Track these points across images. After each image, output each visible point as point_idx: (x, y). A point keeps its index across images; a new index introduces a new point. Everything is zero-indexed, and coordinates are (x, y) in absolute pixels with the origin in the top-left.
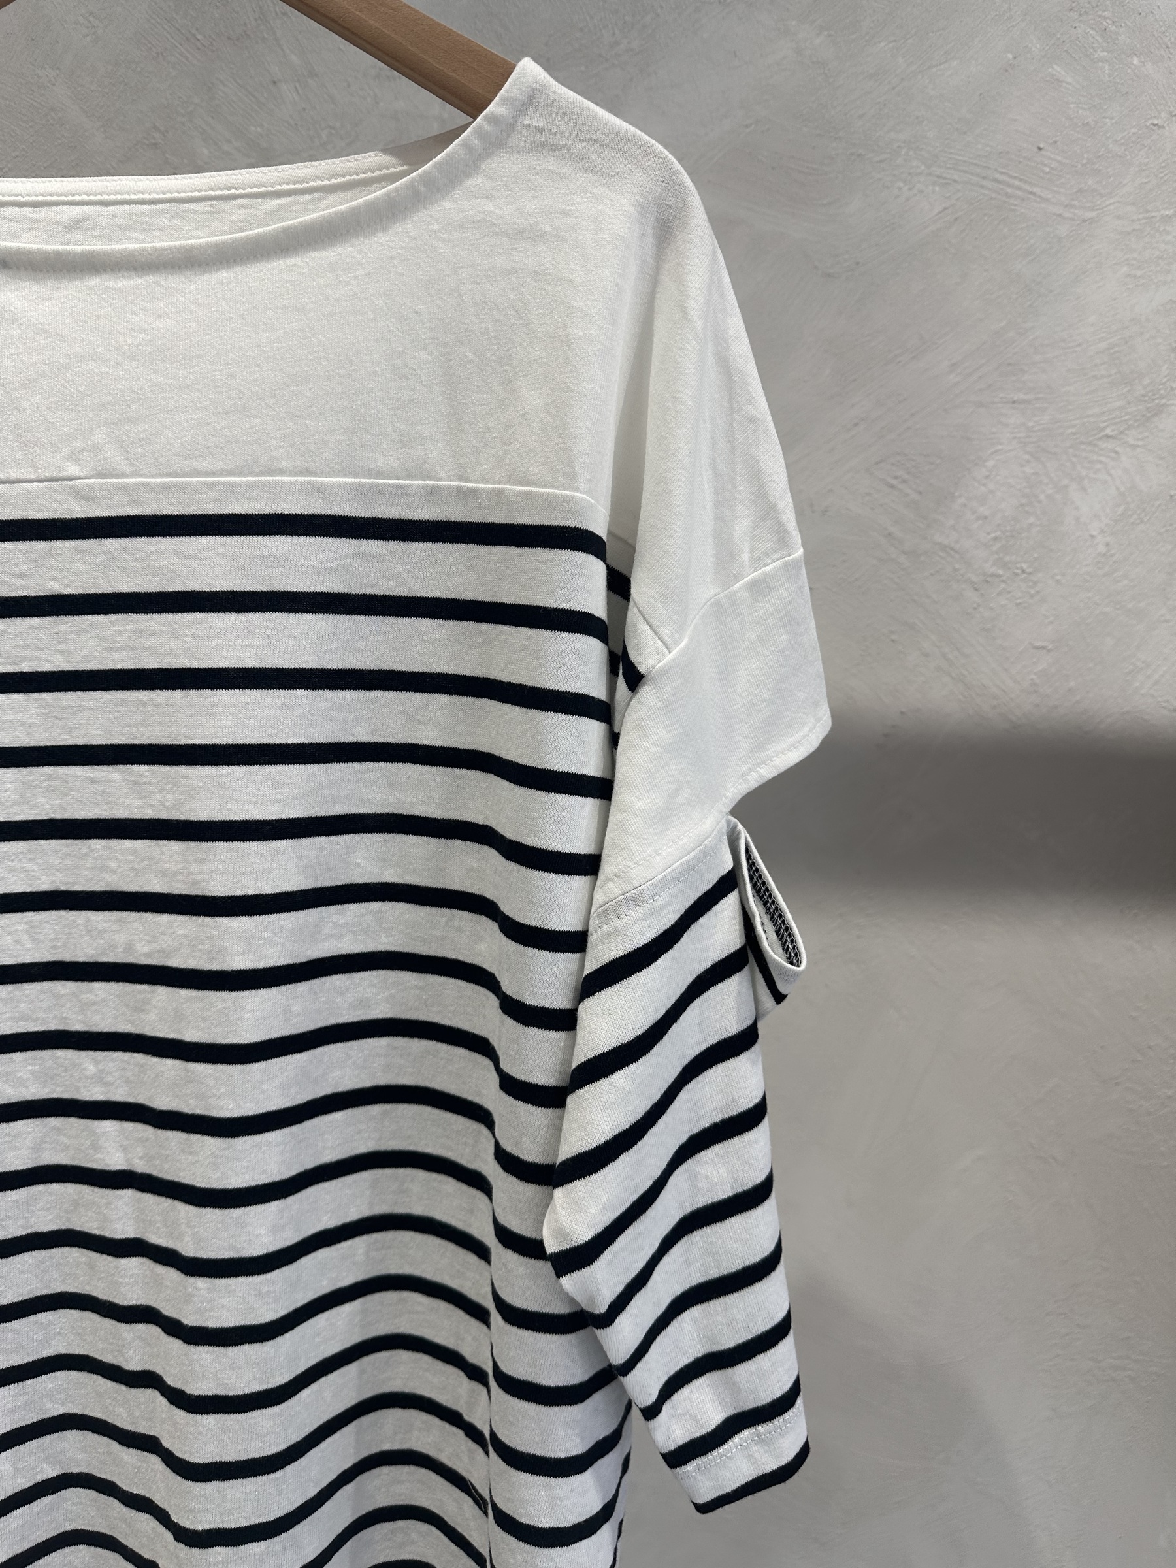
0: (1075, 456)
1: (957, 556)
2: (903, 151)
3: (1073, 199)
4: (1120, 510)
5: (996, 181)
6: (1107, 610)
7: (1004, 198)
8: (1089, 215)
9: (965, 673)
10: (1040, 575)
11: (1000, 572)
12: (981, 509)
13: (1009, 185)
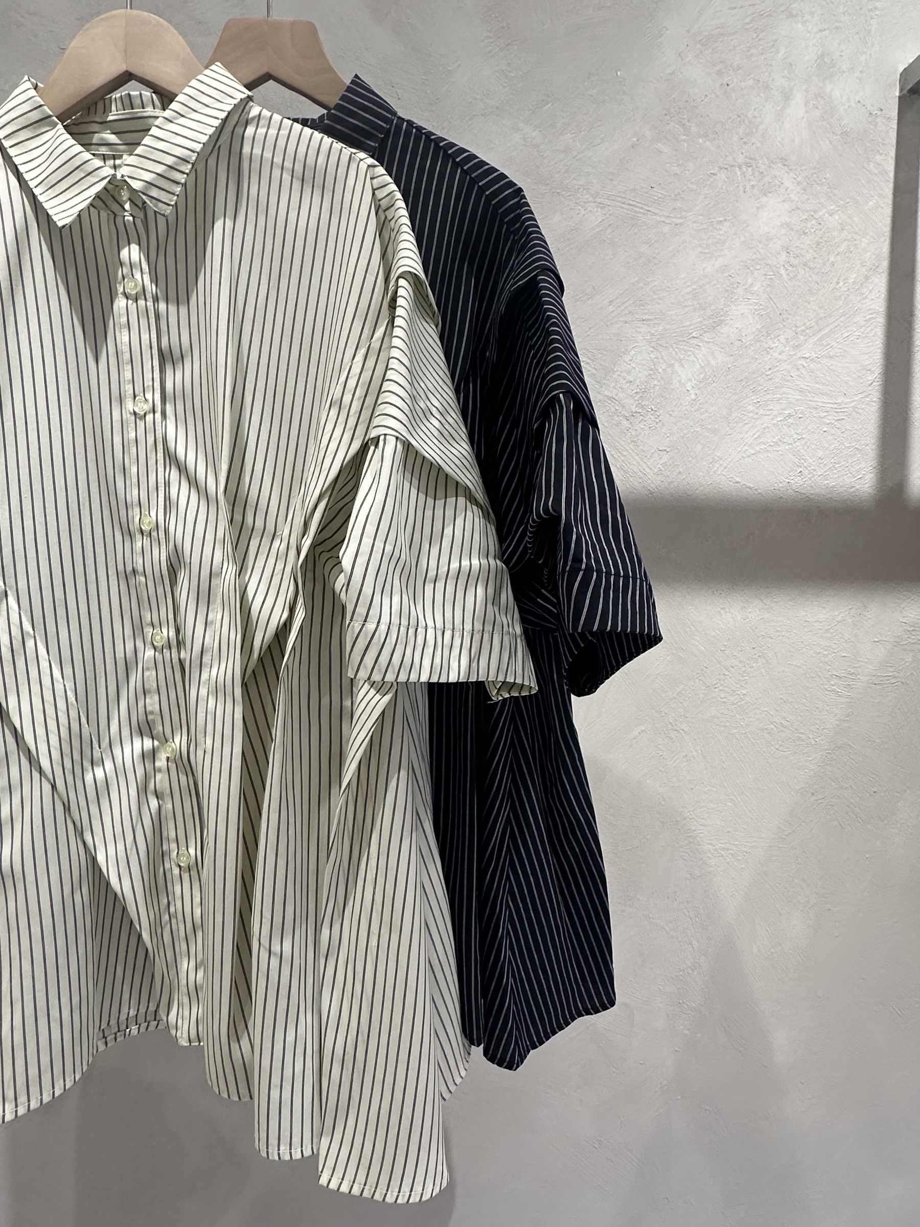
0: (677, 348)
1: (617, 402)
2: (580, 190)
3: (670, 213)
4: (702, 376)
5: (630, 205)
6: (698, 429)
7: (634, 214)
8: (678, 221)
9: (624, 464)
10: (661, 412)
11: (640, 410)
12: (629, 377)
13: (636, 207)
